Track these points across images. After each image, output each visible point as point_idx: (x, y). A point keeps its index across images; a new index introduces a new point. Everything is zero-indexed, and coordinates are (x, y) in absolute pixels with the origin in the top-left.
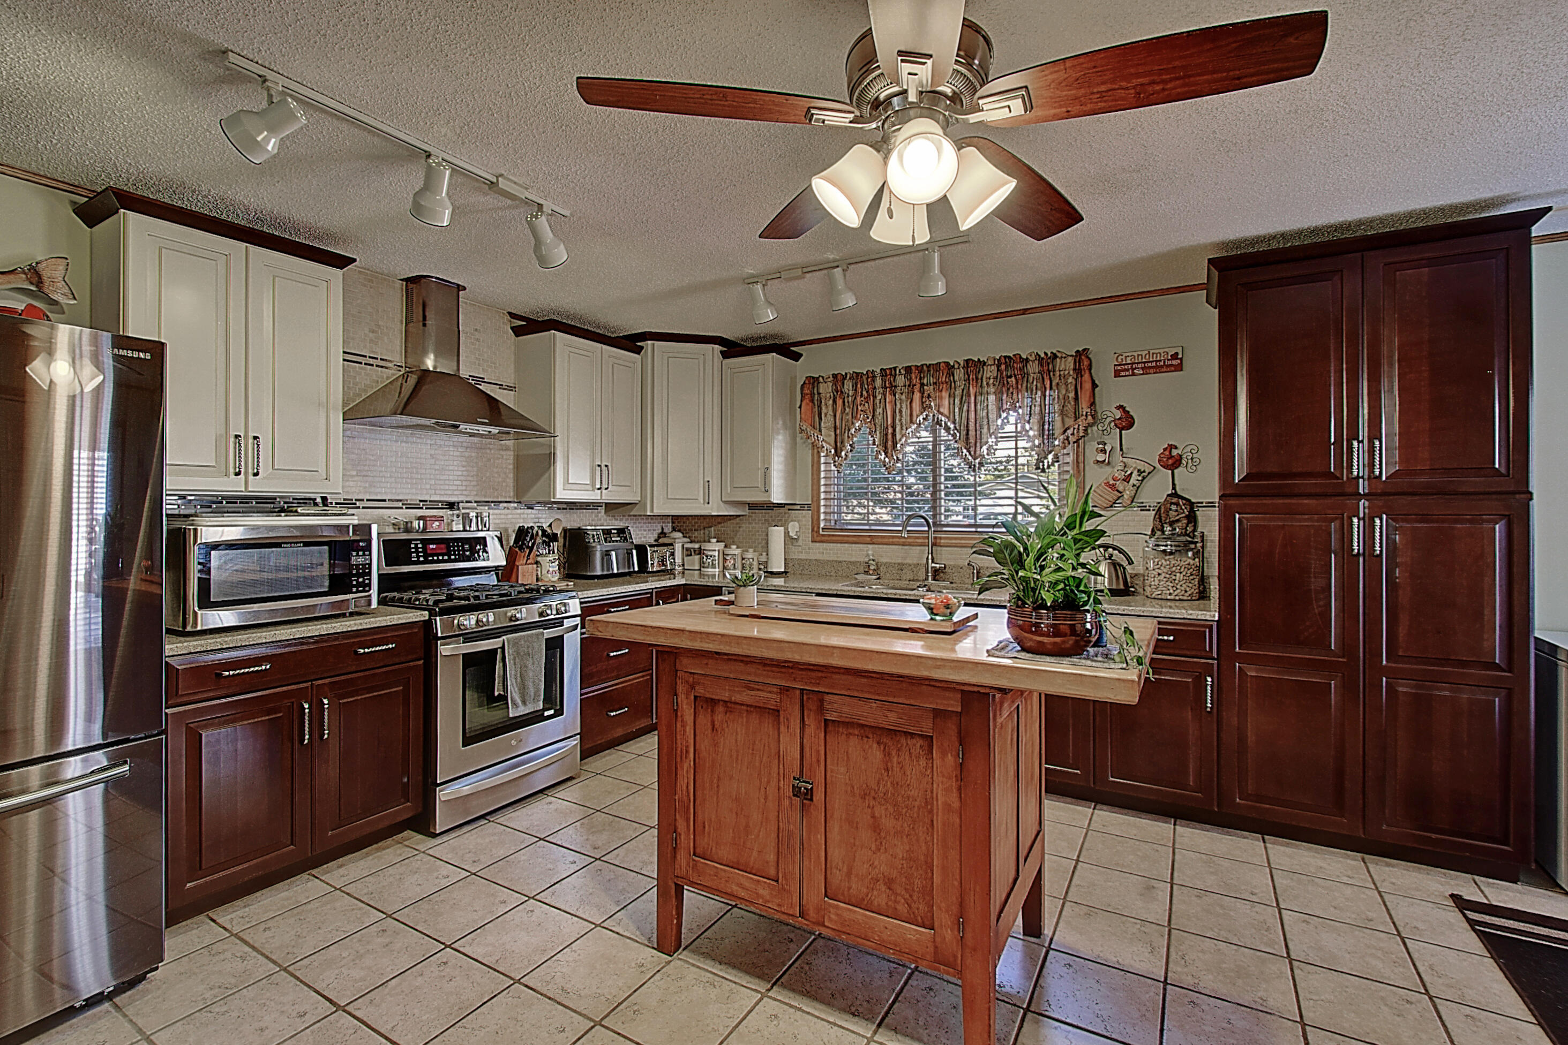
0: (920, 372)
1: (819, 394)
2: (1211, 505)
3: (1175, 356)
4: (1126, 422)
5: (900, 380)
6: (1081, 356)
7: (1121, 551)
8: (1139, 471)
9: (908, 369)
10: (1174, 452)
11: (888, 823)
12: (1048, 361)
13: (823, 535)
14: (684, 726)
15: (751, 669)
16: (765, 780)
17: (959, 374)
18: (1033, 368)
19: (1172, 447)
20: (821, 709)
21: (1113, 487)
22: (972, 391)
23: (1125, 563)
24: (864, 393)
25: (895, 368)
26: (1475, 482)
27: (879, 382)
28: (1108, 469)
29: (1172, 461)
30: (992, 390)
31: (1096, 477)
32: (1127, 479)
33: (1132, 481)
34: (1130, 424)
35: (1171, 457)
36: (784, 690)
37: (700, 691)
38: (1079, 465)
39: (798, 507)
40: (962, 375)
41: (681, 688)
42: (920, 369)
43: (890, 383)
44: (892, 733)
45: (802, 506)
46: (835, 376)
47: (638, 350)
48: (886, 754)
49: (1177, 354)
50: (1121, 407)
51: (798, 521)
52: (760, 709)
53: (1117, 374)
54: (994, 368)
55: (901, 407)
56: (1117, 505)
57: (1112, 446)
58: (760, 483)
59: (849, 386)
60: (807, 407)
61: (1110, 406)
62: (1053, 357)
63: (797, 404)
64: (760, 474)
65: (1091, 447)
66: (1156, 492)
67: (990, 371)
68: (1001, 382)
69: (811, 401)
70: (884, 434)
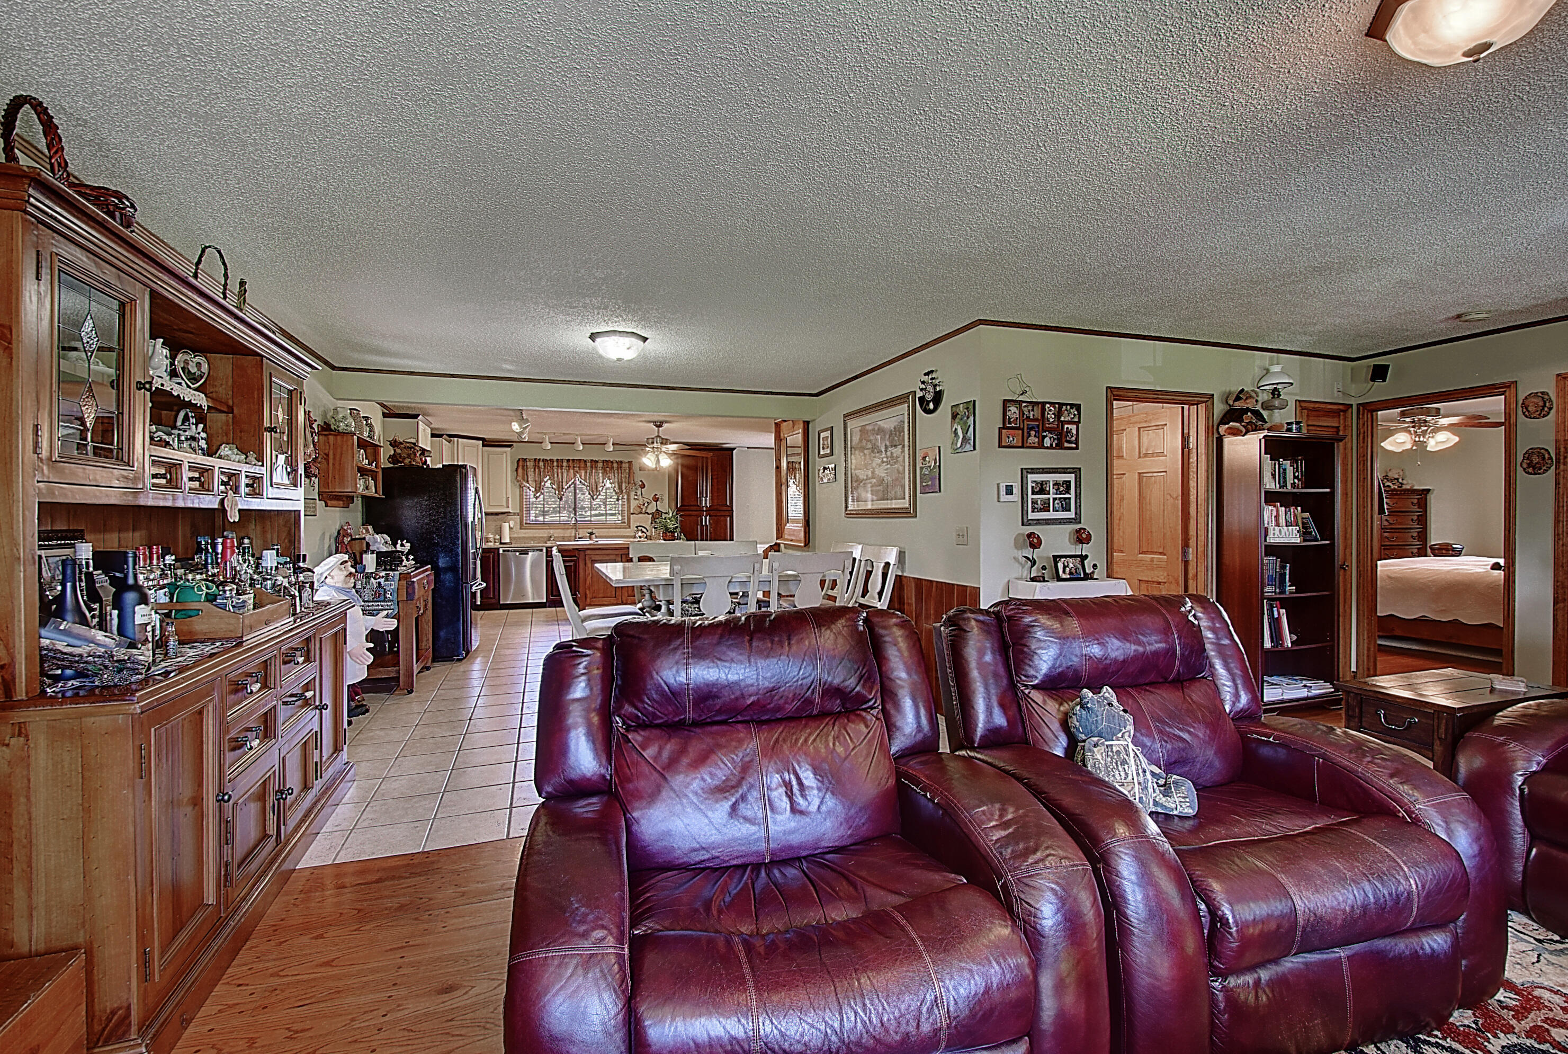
0: (573, 462)
1: (526, 465)
4: (643, 486)
5: (565, 464)
6: (630, 463)
8: (648, 502)
9: (568, 461)
10: (657, 496)
13: (525, 526)
17: (589, 464)
18: (615, 465)
21: (640, 507)
22: (594, 471)
23: (646, 532)
24: (549, 467)
25: (563, 459)
26: (725, 508)
27: (555, 464)
28: (637, 501)
29: (656, 500)
30: (601, 471)
31: (634, 504)
32: (644, 504)
33: (646, 505)
38: (628, 499)
39: (513, 514)
42: (573, 460)
43: (561, 465)
45: (515, 514)
46: (535, 459)
50: (641, 481)
51: (513, 520)
53: (640, 470)
54: (602, 463)
55: (565, 475)
56: (641, 513)
57: (639, 493)
58: (504, 504)
59: (541, 464)
60: (520, 470)
61: (638, 480)
62: (621, 462)
63: (517, 470)
64: (505, 499)
65: (632, 494)
66: (652, 509)
67: (600, 465)
68: (604, 469)
69: (523, 468)
70: (558, 485)
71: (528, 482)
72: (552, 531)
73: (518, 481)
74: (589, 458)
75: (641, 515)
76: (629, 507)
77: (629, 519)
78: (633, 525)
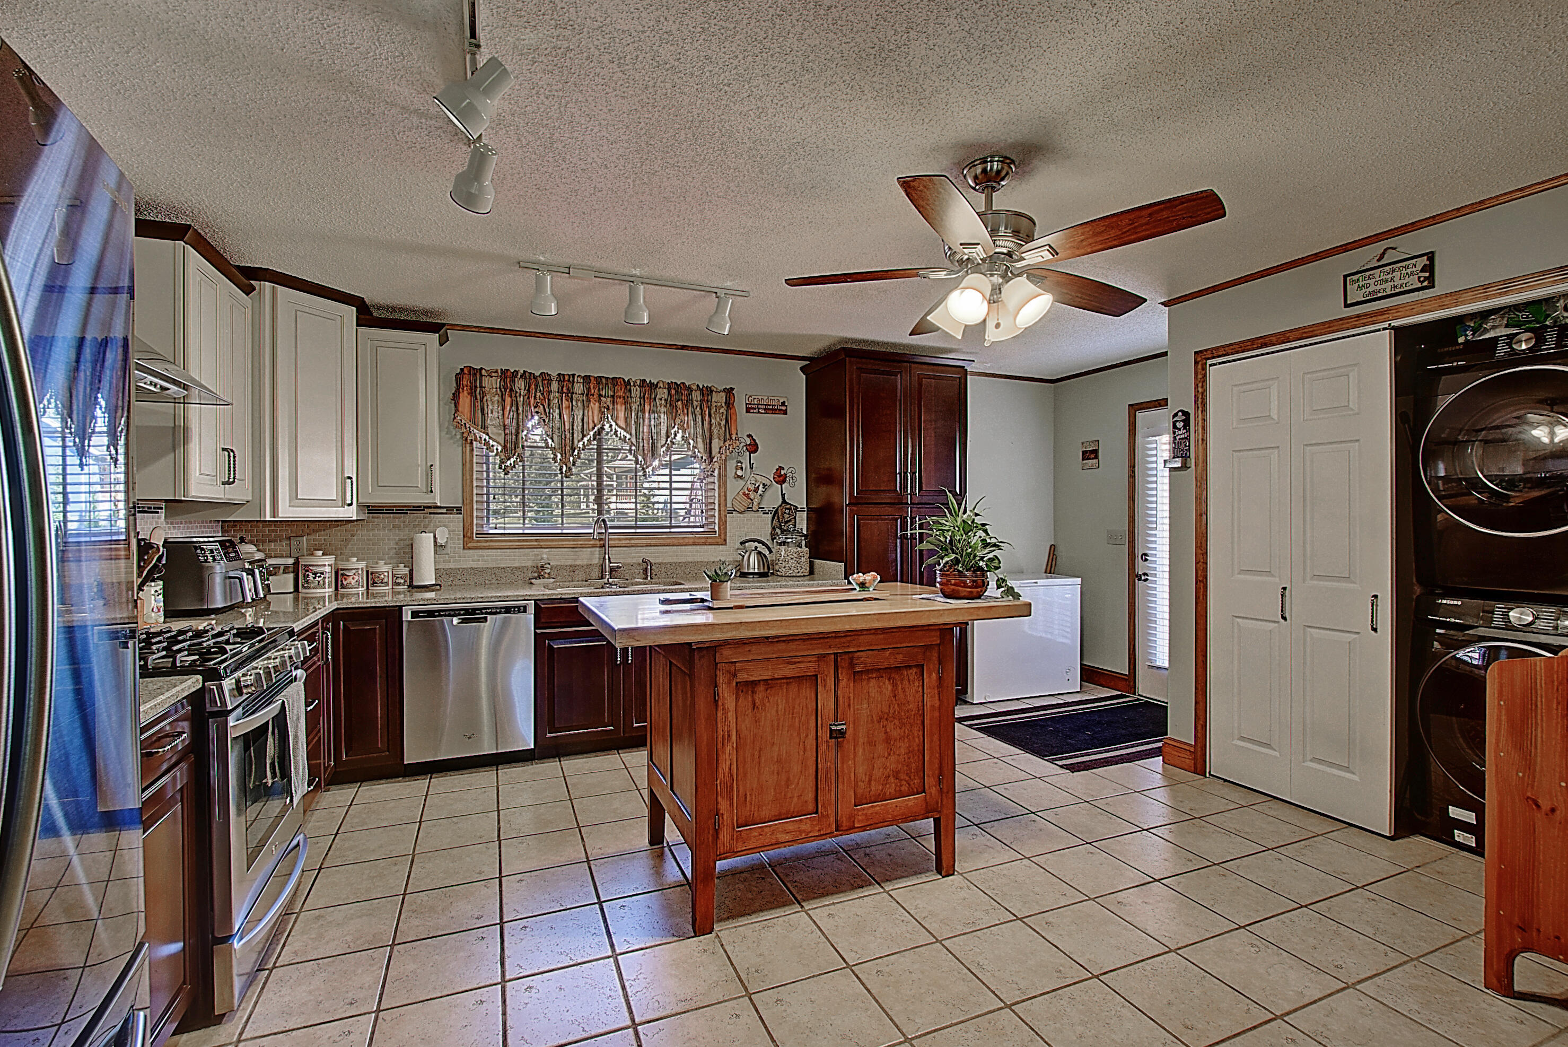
0: (599, 383)
1: (481, 387)
2: (802, 510)
3: (783, 404)
4: (753, 448)
5: (579, 388)
6: (729, 392)
7: (764, 544)
8: (764, 484)
9: (587, 379)
10: (783, 472)
11: (895, 733)
12: (707, 392)
13: (478, 541)
14: (725, 713)
15: (792, 646)
16: (803, 735)
17: (636, 391)
18: (696, 396)
19: (782, 468)
20: (852, 664)
21: (747, 496)
22: (647, 407)
23: (766, 552)
24: (538, 394)
25: (573, 375)
27: (555, 386)
28: (742, 483)
29: (781, 479)
30: (663, 409)
31: (734, 488)
32: (756, 490)
33: (760, 492)
34: (755, 451)
35: (780, 476)
36: (821, 657)
37: (742, 677)
38: (723, 478)
39: (444, 511)
40: (638, 393)
41: (721, 679)
42: (599, 379)
43: (568, 389)
44: (898, 669)
45: (450, 510)
46: (504, 373)
47: (248, 290)
48: (895, 685)
49: (784, 402)
50: (749, 436)
51: (444, 526)
52: (799, 679)
53: (748, 410)
54: (666, 391)
55: (578, 414)
56: (749, 509)
57: (746, 465)
58: (420, 482)
59: (520, 385)
60: (465, 399)
61: (743, 434)
62: (710, 390)
63: (456, 397)
64: (420, 471)
65: (731, 464)
66: (772, 500)
67: (662, 394)
68: (671, 404)
69: (472, 393)
70: (562, 439)
71: (484, 428)
72: (545, 554)
73: (460, 425)
74: (635, 377)
75: (749, 515)
76: (723, 496)
77: (723, 524)
78: (733, 539)
